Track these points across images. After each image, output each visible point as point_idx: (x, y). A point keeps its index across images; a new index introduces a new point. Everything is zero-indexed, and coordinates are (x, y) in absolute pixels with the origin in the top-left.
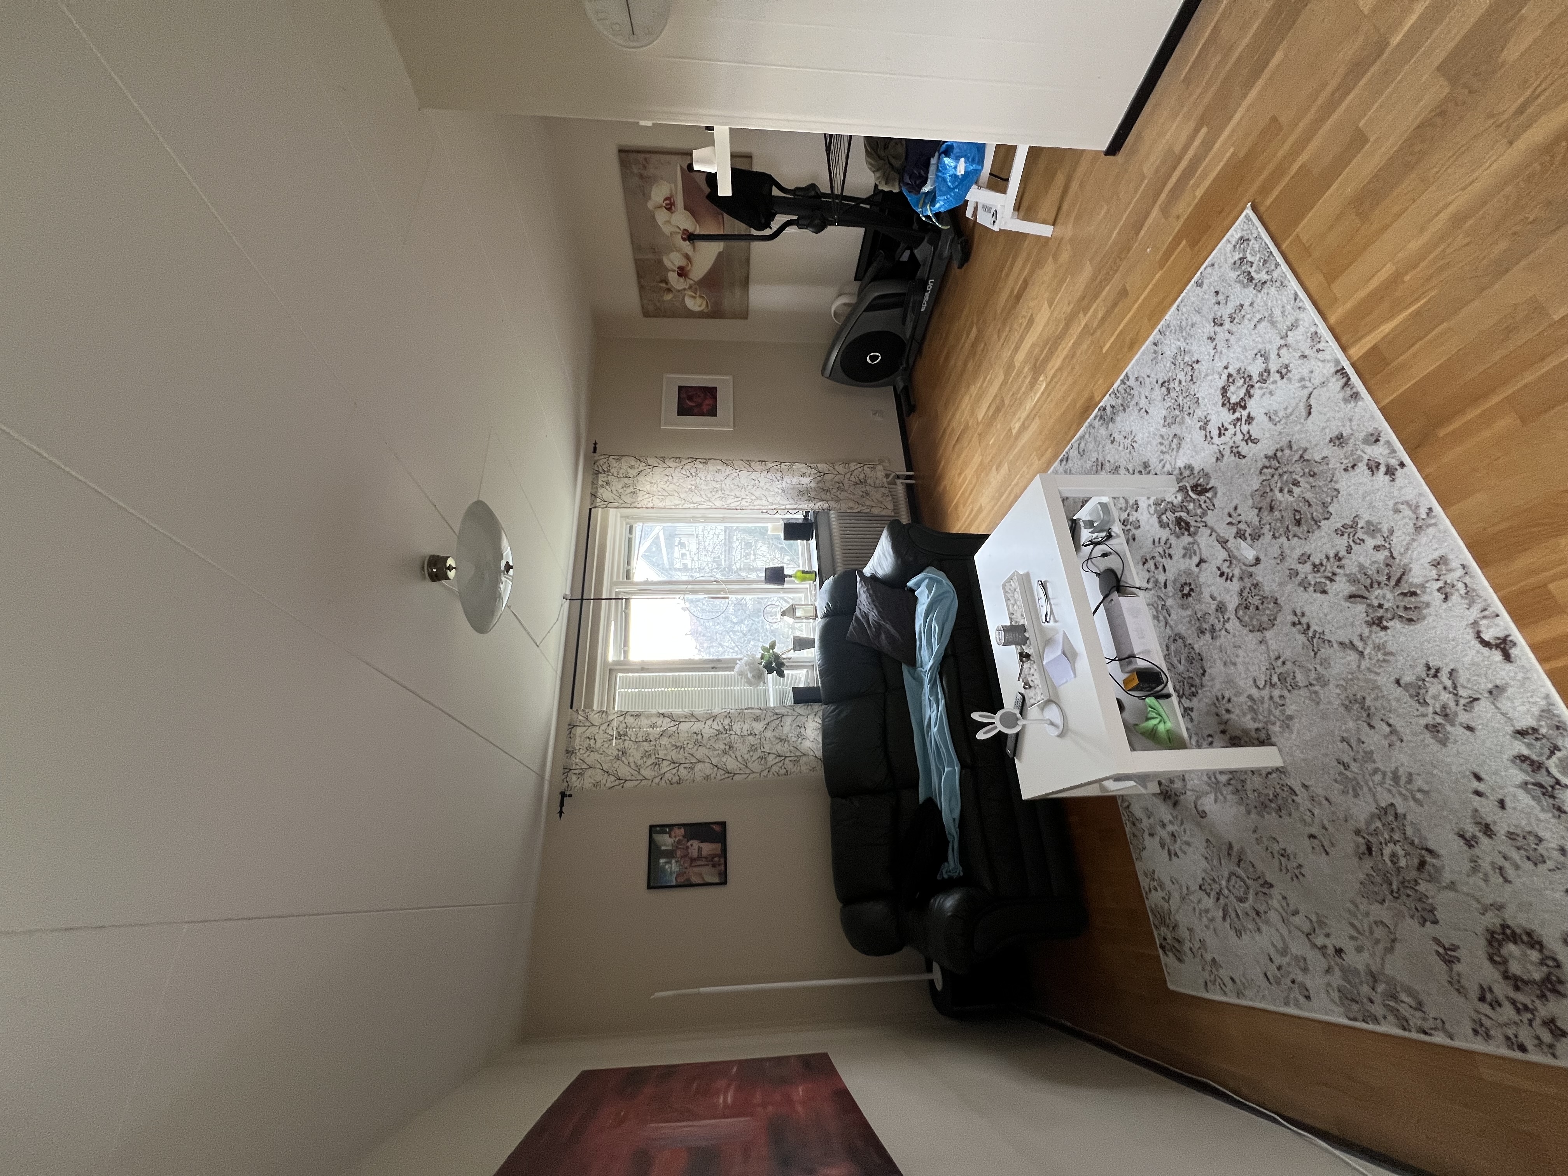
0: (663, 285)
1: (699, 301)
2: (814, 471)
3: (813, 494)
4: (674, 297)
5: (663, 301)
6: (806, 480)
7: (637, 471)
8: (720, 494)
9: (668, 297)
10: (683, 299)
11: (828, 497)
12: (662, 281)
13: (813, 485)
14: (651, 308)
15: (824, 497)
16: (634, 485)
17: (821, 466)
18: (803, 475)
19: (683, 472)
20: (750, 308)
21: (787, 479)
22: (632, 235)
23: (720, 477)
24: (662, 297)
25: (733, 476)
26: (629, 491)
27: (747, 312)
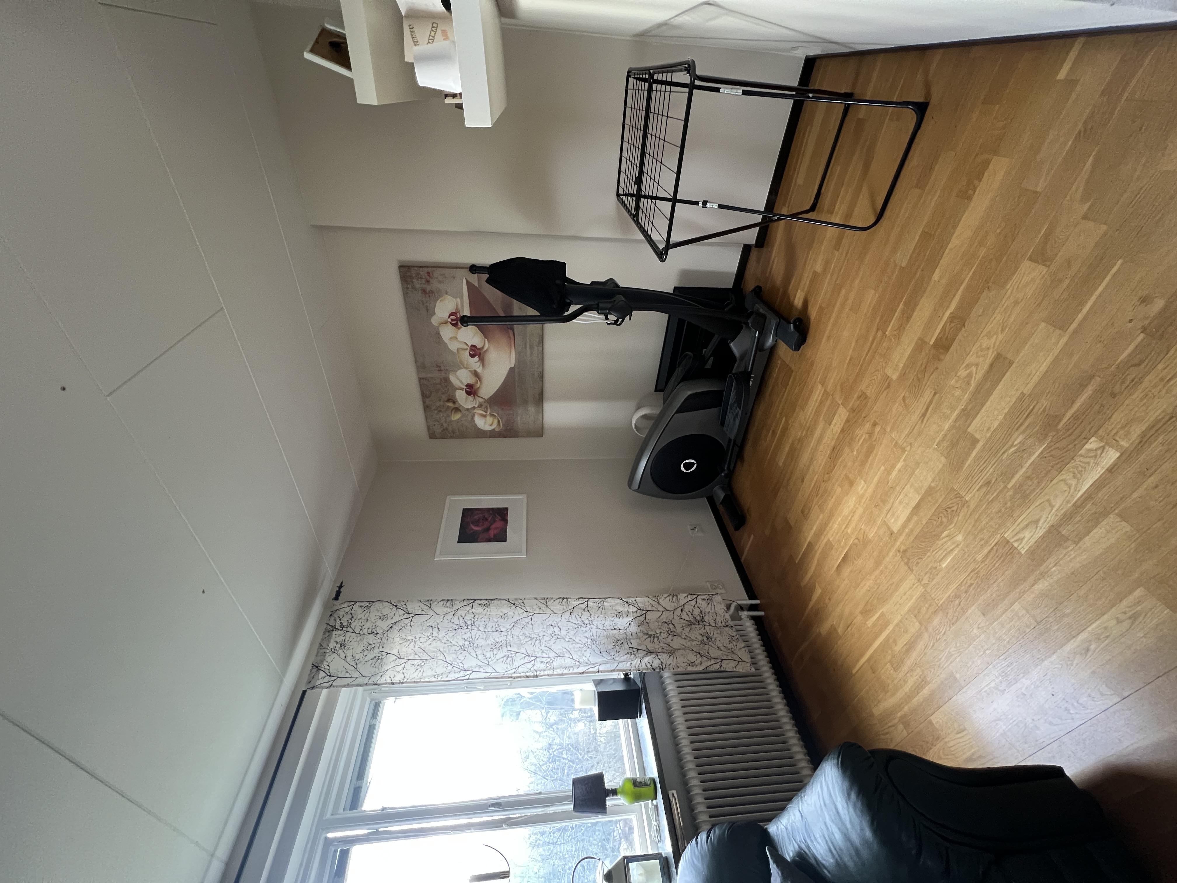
0: (451, 404)
1: (489, 419)
2: (632, 609)
3: (635, 644)
4: (463, 416)
5: (451, 421)
6: (623, 622)
7: (390, 622)
8: (504, 652)
9: (456, 417)
10: (473, 418)
11: (656, 646)
12: (448, 401)
13: (634, 628)
14: (438, 430)
15: (650, 647)
16: (381, 645)
17: (642, 601)
18: (619, 614)
19: (455, 620)
20: (544, 426)
21: (598, 622)
22: (415, 353)
23: (505, 625)
24: (449, 416)
25: (523, 622)
26: (371, 656)
27: (542, 428)
